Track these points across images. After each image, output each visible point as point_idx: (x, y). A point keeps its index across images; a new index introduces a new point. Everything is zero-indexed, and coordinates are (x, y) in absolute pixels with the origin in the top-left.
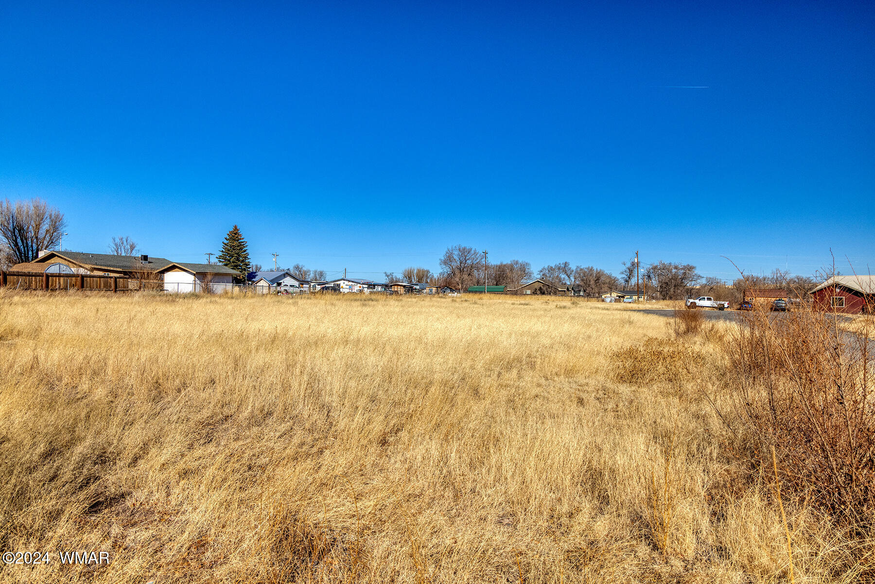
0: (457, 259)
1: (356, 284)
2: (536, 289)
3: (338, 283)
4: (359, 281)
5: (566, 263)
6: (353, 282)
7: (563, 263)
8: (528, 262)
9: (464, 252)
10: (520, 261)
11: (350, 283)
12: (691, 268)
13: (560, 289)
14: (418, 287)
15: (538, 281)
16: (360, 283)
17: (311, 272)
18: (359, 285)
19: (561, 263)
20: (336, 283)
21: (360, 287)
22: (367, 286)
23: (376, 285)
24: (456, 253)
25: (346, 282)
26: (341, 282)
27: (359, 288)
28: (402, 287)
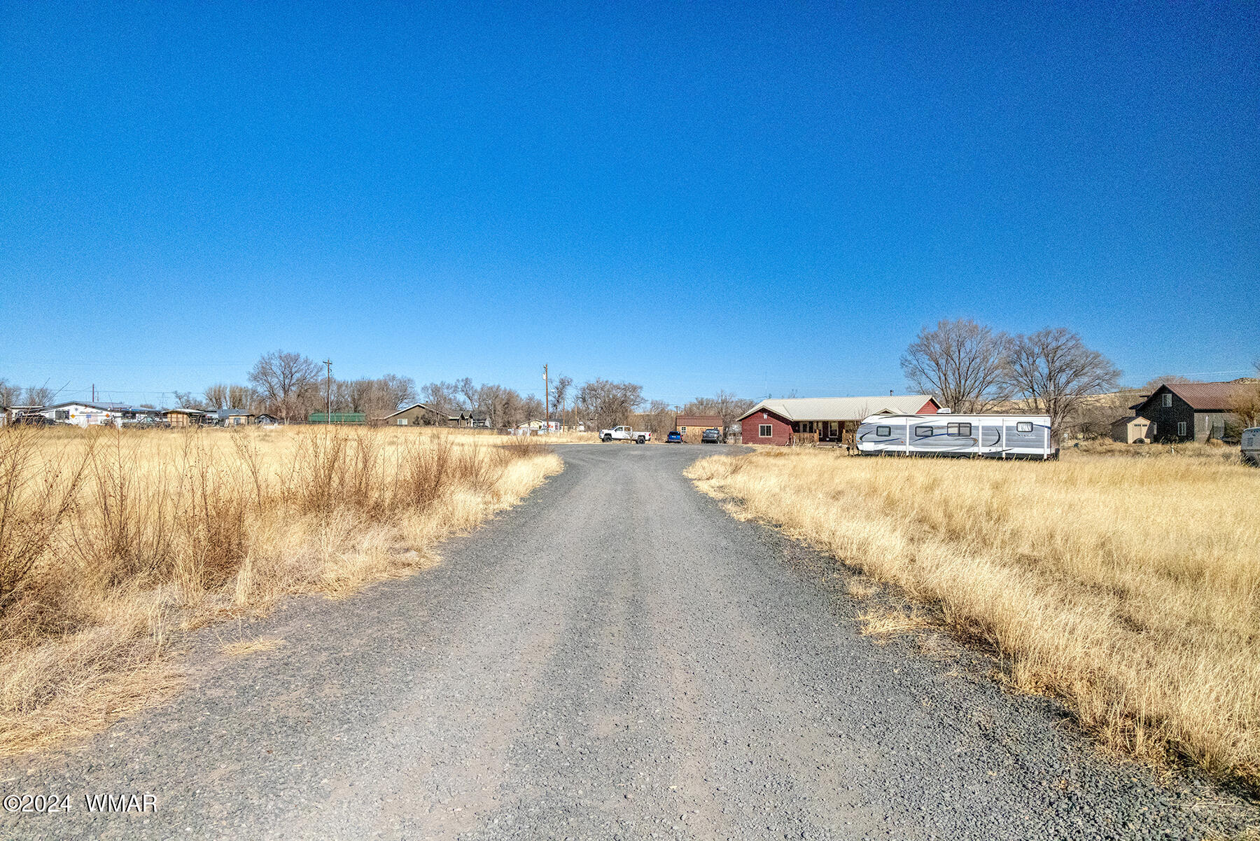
0: (279, 372)
1: (99, 411)
2: (418, 418)
3: (66, 409)
4: (104, 406)
5: (467, 379)
6: (94, 407)
7: (462, 380)
8: (412, 378)
9: (289, 362)
10: (399, 376)
11: (89, 410)
12: (634, 389)
13: (451, 418)
14: (215, 416)
15: (418, 406)
16: (106, 410)
17: (23, 391)
18: (105, 413)
19: (460, 379)
20: (61, 409)
21: (107, 416)
22: (120, 414)
23: (138, 413)
24: (276, 362)
25: (81, 409)
26: (72, 409)
27: (106, 418)
28: (185, 416)
